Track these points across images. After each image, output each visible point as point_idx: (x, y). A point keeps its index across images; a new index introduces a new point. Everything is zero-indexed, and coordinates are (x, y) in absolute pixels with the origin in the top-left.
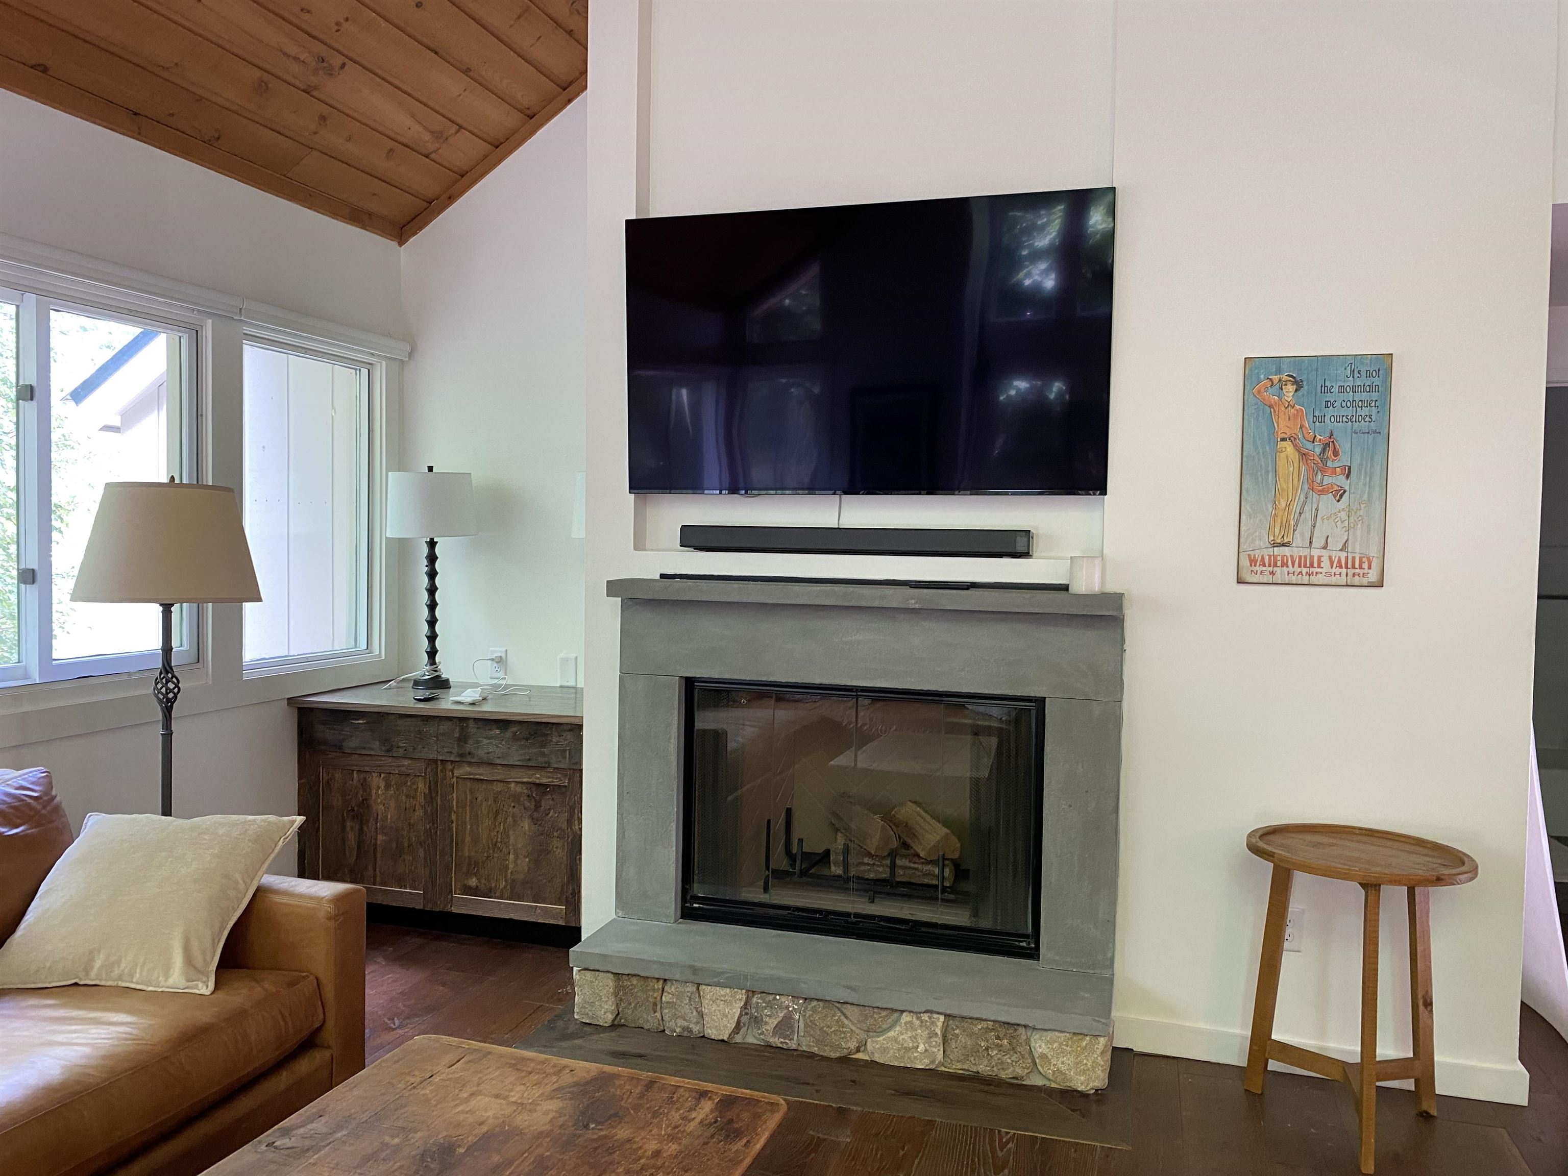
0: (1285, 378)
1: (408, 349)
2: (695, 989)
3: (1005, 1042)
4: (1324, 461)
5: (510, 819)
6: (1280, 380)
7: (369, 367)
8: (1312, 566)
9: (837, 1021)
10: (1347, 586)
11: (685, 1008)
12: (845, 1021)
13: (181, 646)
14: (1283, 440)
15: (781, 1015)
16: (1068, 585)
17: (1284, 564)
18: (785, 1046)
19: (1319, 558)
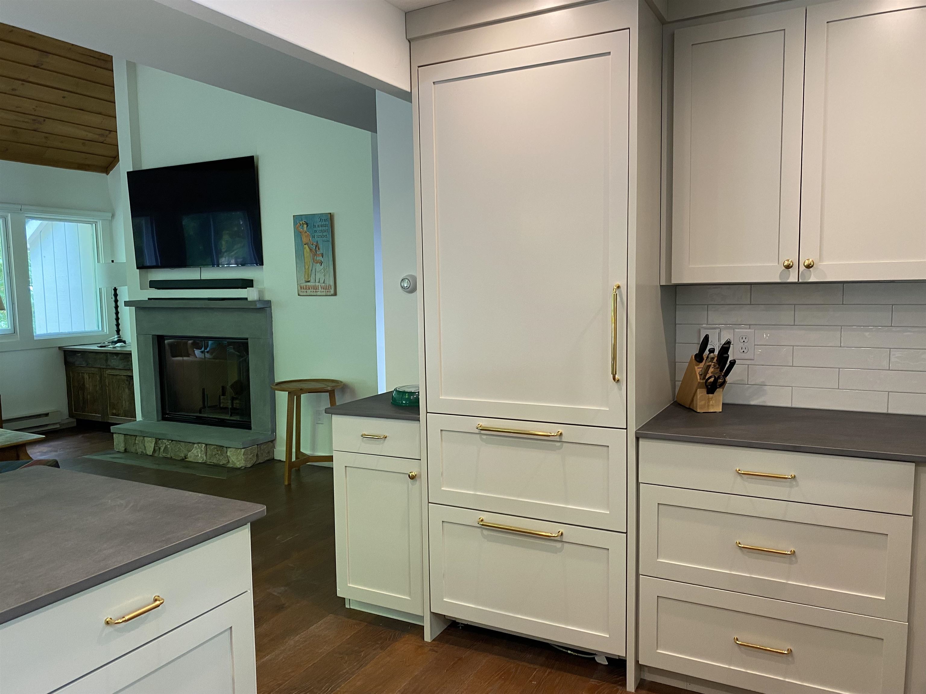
0: (304, 222)
1: (110, 215)
2: (143, 438)
3: (219, 452)
4: (316, 251)
5: (122, 389)
6: (302, 223)
7: (95, 223)
8: (316, 289)
9: (179, 447)
10: (326, 296)
11: (141, 445)
12: (181, 448)
13: (8, 327)
14: (305, 244)
15: (164, 446)
16: (247, 298)
17: (309, 289)
18: (166, 456)
19: (318, 286)
